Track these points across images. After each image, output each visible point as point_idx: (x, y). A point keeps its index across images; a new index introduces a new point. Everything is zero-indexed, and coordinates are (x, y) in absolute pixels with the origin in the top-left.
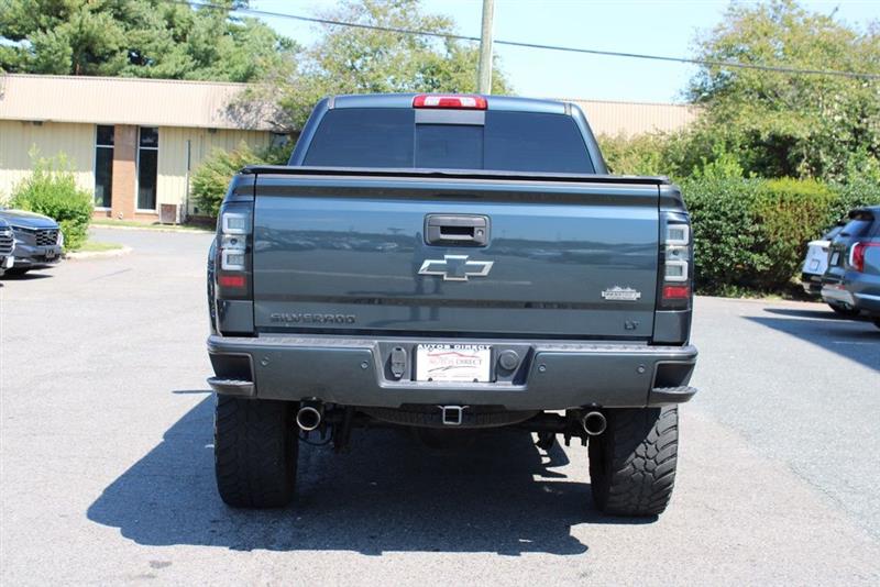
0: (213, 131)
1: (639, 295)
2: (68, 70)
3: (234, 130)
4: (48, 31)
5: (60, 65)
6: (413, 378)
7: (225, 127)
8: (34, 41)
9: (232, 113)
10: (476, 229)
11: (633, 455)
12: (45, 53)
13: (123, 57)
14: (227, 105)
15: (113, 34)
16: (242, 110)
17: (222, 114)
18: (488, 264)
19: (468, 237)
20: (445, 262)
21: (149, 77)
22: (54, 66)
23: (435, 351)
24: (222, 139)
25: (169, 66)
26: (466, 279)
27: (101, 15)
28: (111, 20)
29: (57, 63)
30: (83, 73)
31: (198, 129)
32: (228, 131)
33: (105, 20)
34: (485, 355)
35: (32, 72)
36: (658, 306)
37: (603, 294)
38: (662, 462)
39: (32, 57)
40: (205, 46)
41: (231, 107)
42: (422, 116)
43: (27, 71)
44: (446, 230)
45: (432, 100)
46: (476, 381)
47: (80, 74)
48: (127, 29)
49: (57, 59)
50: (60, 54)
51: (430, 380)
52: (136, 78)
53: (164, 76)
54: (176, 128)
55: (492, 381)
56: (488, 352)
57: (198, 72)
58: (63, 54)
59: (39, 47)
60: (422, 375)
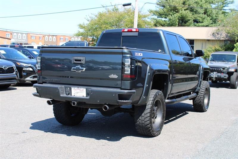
0: (209, 40)
1: (117, 77)
2: (177, 25)
3: (214, 40)
4: (172, 15)
5: (175, 24)
6: (71, 95)
7: (212, 39)
8: (169, 18)
9: (214, 35)
10: (82, 60)
11: (139, 119)
12: (171, 21)
13: (192, 21)
14: (212, 33)
15: (189, 15)
16: (217, 34)
17: (211, 35)
18: (85, 69)
19: (80, 62)
20: (76, 68)
21: (199, 26)
22: (173, 24)
23: (75, 89)
24: (211, 42)
25: (205, 23)
26: (80, 72)
27: (186, 11)
28: (189, 12)
29: (174, 24)
30: (181, 26)
31: (204, 40)
32: (213, 40)
33: (188, 13)
34: (85, 90)
35: (168, 26)
36: (122, 80)
37: (109, 76)
38: (146, 122)
39: (168, 22)
40: (215, 17)
41: (213, 33)
42: (124, 34)
43: (167, 26)
44: (76, 60)
45: (126, 30)
46: (83, 96)
47: (180, 26)
48: (193, 14)
49: (174, 23)
50: (175, 21)
51: (74, 95)
52: (196, 27)
53: (203, 26)
54: (199, 40)
55: (87, 96)
56: (85, 89)
57: (214, 25)
58: (176, 21)
59: (170, 19)
60: (73, 94)
